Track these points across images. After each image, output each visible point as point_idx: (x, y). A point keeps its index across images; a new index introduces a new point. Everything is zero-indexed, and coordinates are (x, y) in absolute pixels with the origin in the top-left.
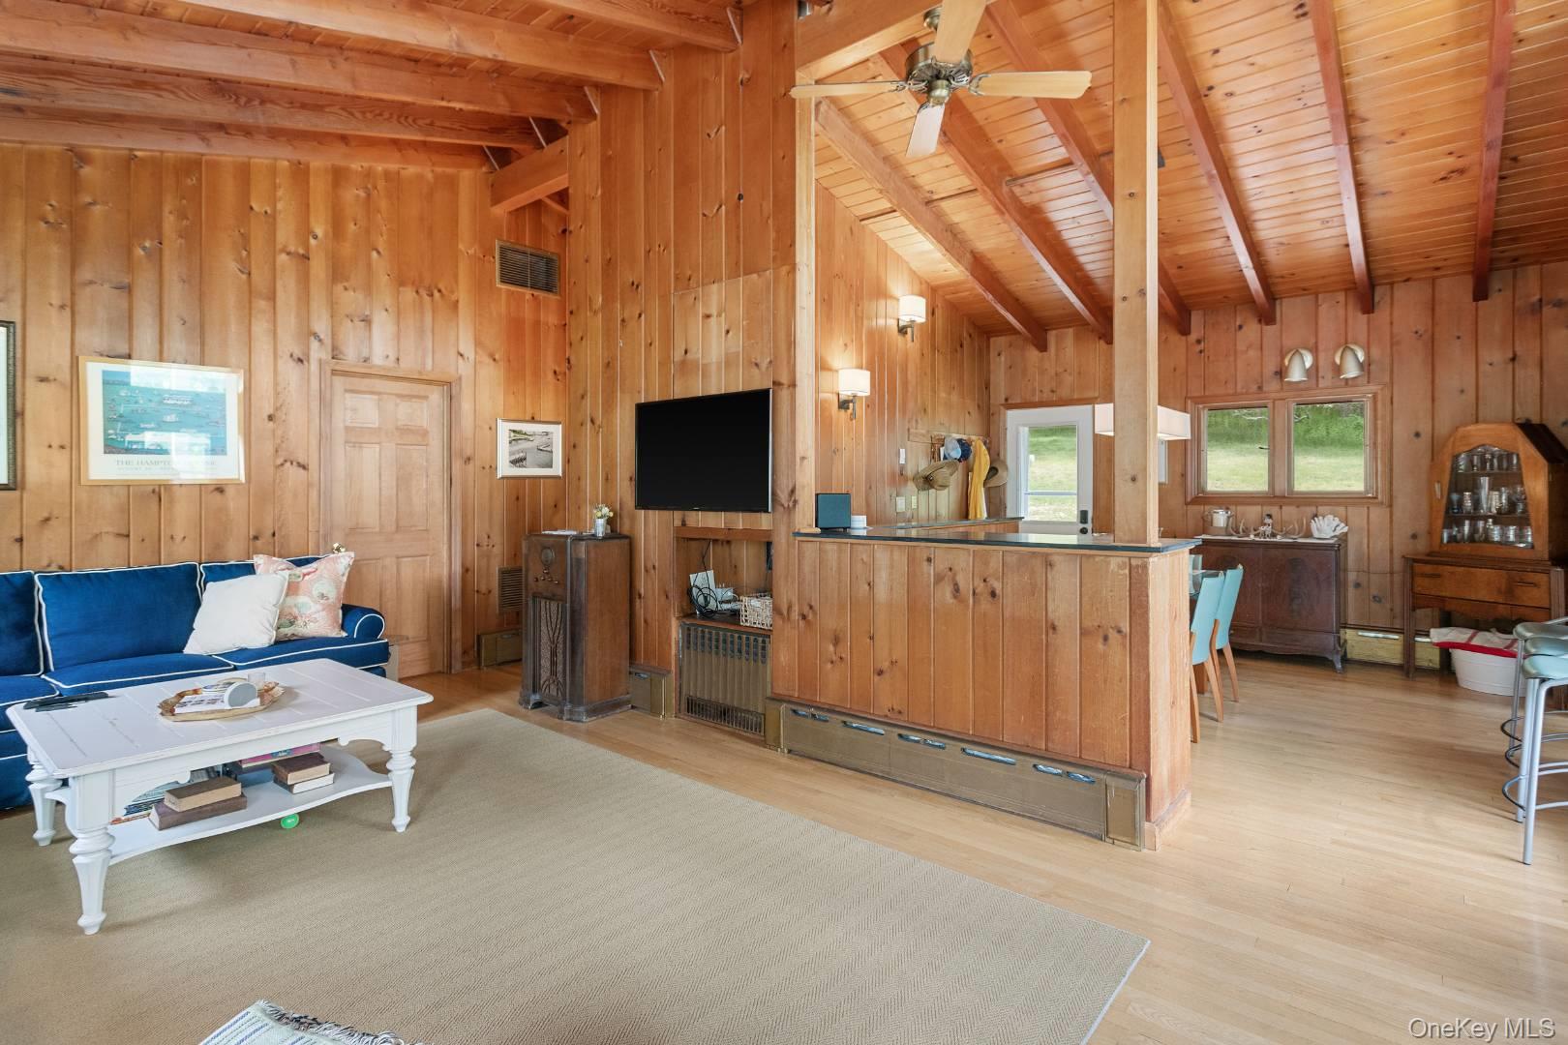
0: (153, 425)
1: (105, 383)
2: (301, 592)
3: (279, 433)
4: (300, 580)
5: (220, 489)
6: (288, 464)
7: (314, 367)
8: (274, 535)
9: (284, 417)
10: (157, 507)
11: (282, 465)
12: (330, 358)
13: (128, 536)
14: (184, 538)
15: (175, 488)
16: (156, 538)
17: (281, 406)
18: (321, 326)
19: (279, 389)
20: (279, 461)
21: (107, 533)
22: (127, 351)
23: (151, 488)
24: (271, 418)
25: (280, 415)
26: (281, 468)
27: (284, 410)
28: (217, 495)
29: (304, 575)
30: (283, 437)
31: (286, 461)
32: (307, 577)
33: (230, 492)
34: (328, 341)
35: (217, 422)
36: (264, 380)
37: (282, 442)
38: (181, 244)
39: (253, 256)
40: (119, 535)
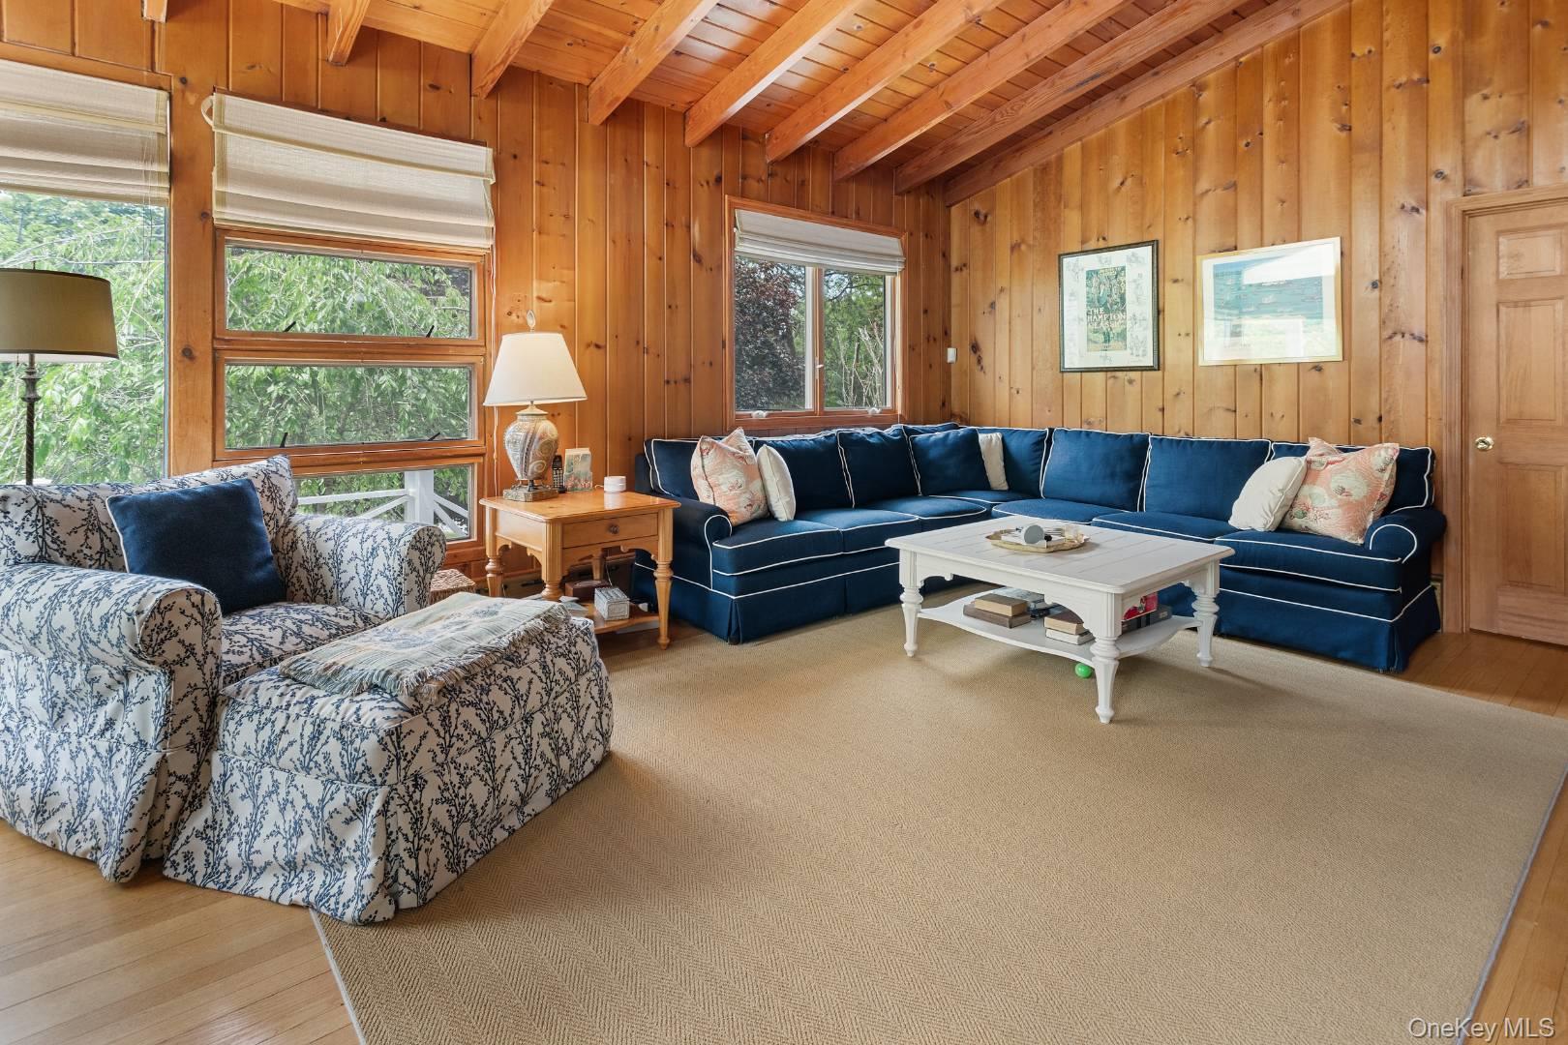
0: (1252, 309)
1: (1216, 276)
2: (1318, 482)
3: (1387, 301)
4: (1322, 468)
5: (1318, 367)
6: (1398, 338)
7: (1436, 213)
8: (1380, 419)
9: (1392, 281)
10: (1259, 385)
11: (1390, 338)
12: (1460, 195)
13: (1235, 411)
14: (1283, 416)
15: (1274, 367)
16: (1258, 415)
17: (1388, 269)
18: (1445, 160)
19: (1387, 249)
20: (1386, 333)
21: (1219, 408)
22: (1234, 244)
23: (1253, 368)
24: (1374, 285)
25: (1388, 280)
26: (1389, 342)
27: (1393, 273)
28: (1315, 373)
29: (1328, 464)
30: (1391, 305)
31: (1395, 333)
32: (1330, 466)
33: (1329, 370)
34: (1457, 178)
35: (1313, 298)
36: (1366, 244)
37: (1391, 311)
38: (1280, 127)
39: (1353, 110)
40: (1228, 410)
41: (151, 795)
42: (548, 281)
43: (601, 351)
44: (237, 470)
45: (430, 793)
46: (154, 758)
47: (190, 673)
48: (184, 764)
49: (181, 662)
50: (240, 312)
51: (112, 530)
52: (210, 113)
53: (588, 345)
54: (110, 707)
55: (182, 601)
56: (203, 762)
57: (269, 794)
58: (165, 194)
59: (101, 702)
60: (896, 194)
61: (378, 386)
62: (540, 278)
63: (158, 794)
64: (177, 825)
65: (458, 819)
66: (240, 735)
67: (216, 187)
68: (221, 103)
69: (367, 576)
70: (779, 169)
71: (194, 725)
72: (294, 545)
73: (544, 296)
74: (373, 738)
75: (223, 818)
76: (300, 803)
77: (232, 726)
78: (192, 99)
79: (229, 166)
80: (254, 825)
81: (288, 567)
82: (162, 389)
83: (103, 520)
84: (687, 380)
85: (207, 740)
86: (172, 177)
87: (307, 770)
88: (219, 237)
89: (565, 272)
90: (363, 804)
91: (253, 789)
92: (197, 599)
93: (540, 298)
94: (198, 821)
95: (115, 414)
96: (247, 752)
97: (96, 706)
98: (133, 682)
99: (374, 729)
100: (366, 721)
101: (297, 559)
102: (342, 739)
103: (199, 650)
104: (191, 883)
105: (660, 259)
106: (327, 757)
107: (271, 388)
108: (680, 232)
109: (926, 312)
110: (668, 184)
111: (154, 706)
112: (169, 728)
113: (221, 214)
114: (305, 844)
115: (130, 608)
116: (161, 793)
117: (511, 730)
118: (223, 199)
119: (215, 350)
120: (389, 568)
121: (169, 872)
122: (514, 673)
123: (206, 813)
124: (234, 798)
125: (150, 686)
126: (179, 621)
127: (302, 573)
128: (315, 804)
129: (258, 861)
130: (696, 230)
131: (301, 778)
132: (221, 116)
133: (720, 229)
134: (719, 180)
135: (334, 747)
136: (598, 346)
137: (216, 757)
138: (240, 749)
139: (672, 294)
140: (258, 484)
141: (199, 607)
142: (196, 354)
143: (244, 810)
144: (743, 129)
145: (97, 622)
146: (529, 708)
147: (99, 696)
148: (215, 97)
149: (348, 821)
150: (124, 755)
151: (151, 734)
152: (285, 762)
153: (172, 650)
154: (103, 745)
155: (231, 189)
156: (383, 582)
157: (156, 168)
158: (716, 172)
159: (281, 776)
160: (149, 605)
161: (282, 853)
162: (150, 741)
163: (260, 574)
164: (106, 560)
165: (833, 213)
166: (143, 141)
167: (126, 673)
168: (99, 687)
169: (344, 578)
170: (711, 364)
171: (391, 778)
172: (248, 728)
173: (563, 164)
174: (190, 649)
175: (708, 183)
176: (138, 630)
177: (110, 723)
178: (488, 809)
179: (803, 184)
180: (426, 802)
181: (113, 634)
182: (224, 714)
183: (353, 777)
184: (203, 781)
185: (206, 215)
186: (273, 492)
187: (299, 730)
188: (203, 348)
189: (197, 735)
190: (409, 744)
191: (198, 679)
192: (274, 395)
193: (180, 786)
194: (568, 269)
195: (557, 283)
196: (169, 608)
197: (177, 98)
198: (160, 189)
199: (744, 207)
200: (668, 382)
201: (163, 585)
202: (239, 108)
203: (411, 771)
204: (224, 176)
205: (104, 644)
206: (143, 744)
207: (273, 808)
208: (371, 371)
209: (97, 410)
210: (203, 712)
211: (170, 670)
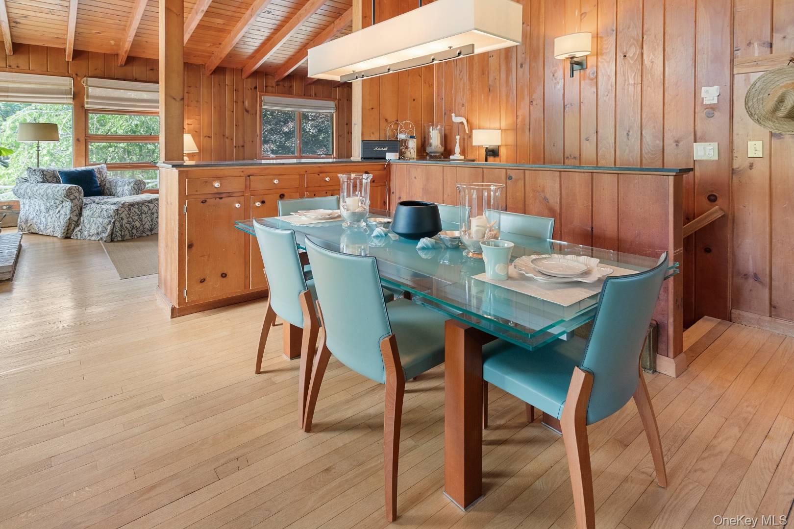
41: (68, 223)
42: (191, 119)
43: (210, 139)
44: (91, 167)
45: (125, 221)
46: (68, 217)
47: (76, 201)
48: (76, 219)
49: (74, 199)
50: (98, 126)
51: (59, 177)
52: (84, 82)
53: (205, 137)
54: (59, 209)
55: (74, 188)
56: (79, 219)
57: (92, 222)
58: (72, 102)
59: (57, 208)
60: (333, 88)
61: (148, 148)
62: (188, 118)
63: (69, 224)
64: (73, 230)
65: (133, 228)
66: (86, 213)
67: (86, 100)
68: (87, 80)
69: (123, 190)
70: (281, 83)
71: (77, 211)
72: (105, 185)
73: (189, 123)
74: (112, 211)
75: (84, 228)
76: (98, 223)
77: (85, 211)
78: (79, 79)
79: (89, 95)
80: (90, 229)
81: (104, 190)
82: (71, 149)
83: (56, 175)
84: (243, 146)
85: (80, 214)
86: (74, 98)
87: (100, 217)
88: (87, 111)
89: (197, 117)
90: (110, 221)
91: (89, 222)
92: (77, 188)
93: (188, 124)
94: (78, 229)
95: (57, 156)
96: (88, 215)
97: (56, 208)
98: (64, 203)
99: (113, 209)
100: (111, 208)
101: (106, 187)
102: (106, 211)
103: (78, 198)
104: (77, 239)
105: (232, 112)
106: (103, 214)
107: (109, 149)
108: (240, 104)
109: (347, 124)
110: (235, 90)
111: (69, 208)
112: (72, 212)
113: (86, 106)
114: (100, 230)
115: (63, 188)
116: (70, 224)
117: (147, 215)
118: (87, 103)
119: (86, 139)
120: (128, 188)
121: (72, 237)
122: (150, 205)
123: (80, 227)
124: (86, 225)
125: (68, 205)
126: (73, 192)
127: (107, 191)
128: (101, 222)
129: (91, 234)
130: (246, 103)
131: (98, 219)
132: (87, 83)
133: (256, 102)
134: (255, 88)
135: (105, 212)
136: (209, 137)
137: (82, 218)
138: (86, 215)
139: (237, 121)
140: (96, 170)
141: (78, 190)
142: (80, 140)
143: (88, 226)
144: (266, 72)
145: (56, 191)
146: (153, 211)
147: (57, 206)
148: (85, 78)
149: (107, 225)
150: (62, 217)
151: (68, 212)
152: (95, 216)
153: (72, 197)
154: (58, 216)
155: (90, 100)
156: (127, 192)
157: (69, 96)
158: (254, 86)
159: (94, 219)
160: (67, 188)
161: (95, 232)
162: (68, 214)
163: (95, 189)
164: (58, 182)
165: (304, 95)
166: (66, 90)
167: (62, 202)
168: (57, 204)
169: (118, 191)
170: (252, 142)
171: (116, 217)
172: (88, 211)
173: (196, 87)
174: (76, 197)
175: (251, 89)
176: (65, 192)
177: (59, 211)
178: (140, 228)
179: (291, 87)
180: (124, 223)
181: (60, 193)
182: (83, 210)
183: (108, 217)
184: (79, 222)
185: (83, 107)
186: (100, 173)
187: (98, 211)
188: (82, 139)
189: (78, 214)
190: (120, 212)
191: (78, 203)
192: (111, 151)
193: (74, 222)
194: (198, 115)
195: (194, 120)
196: (71, 189)
197: (75, 79)
198: (71, 101)
199: (265, 95)
200: (235, 147)
201: (70, 185)
202: (91, 81)
203: (121, 216)
204: (88, 97)
205: (58, 195)
206: (66, 215)
207: (93, 225)
208: (146, 144)
209: (52, 155)
210: (79, 209)
211: (72, 200)
